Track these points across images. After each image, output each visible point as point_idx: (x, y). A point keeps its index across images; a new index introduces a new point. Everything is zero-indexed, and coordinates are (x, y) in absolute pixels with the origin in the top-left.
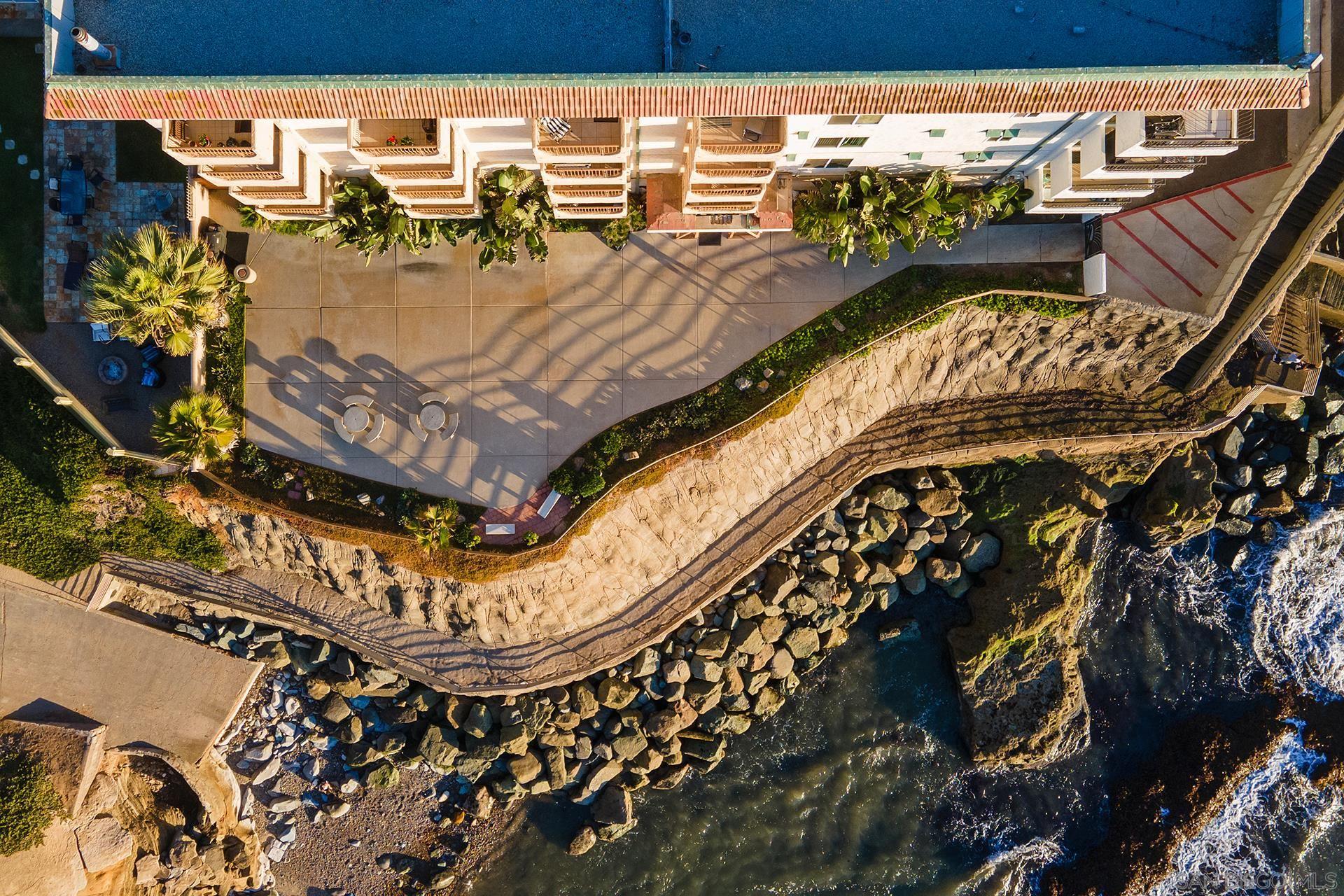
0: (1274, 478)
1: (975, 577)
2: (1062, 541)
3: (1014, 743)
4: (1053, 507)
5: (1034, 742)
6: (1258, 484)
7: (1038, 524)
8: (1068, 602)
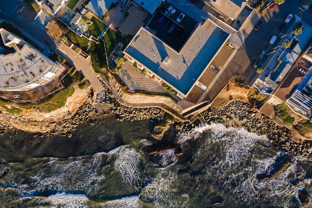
0: (188, 129)
1: (161, 121)
2: (169, 123)
3: (155, 135)
4: (170, 119)
5: (157, 136)
6: (186, 129)
7: (168, 120)
8: (166, 127)
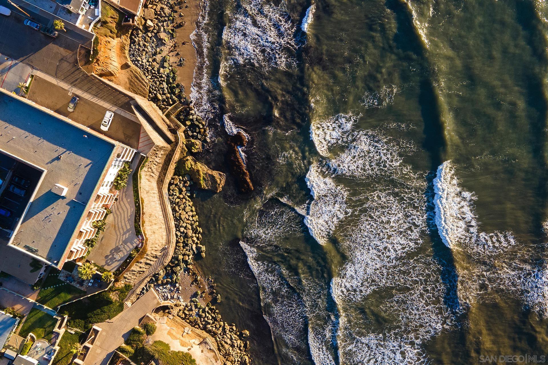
0: (198, 130)
1: (191, 180)
2: (191, 165)
3: (218, 186)
4: (185, 165)
5: (219, 182)
6: (197, 133)
7: (187, 168)
8: (200, 169)
